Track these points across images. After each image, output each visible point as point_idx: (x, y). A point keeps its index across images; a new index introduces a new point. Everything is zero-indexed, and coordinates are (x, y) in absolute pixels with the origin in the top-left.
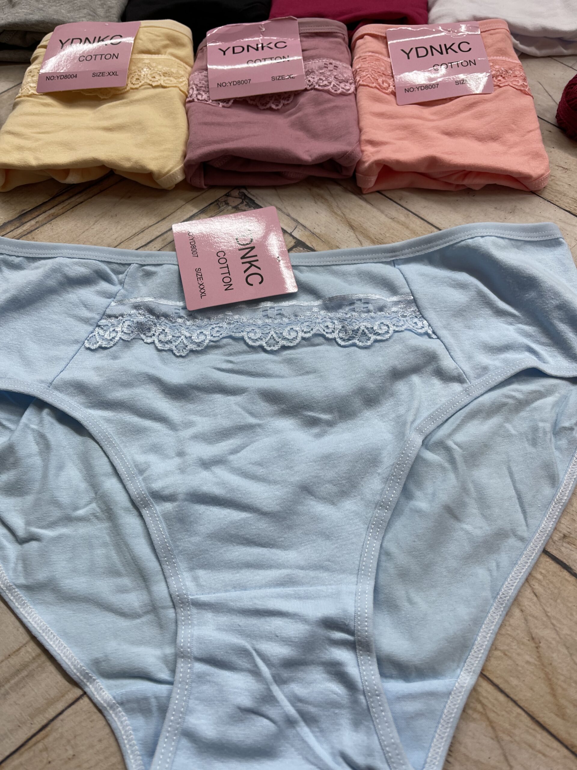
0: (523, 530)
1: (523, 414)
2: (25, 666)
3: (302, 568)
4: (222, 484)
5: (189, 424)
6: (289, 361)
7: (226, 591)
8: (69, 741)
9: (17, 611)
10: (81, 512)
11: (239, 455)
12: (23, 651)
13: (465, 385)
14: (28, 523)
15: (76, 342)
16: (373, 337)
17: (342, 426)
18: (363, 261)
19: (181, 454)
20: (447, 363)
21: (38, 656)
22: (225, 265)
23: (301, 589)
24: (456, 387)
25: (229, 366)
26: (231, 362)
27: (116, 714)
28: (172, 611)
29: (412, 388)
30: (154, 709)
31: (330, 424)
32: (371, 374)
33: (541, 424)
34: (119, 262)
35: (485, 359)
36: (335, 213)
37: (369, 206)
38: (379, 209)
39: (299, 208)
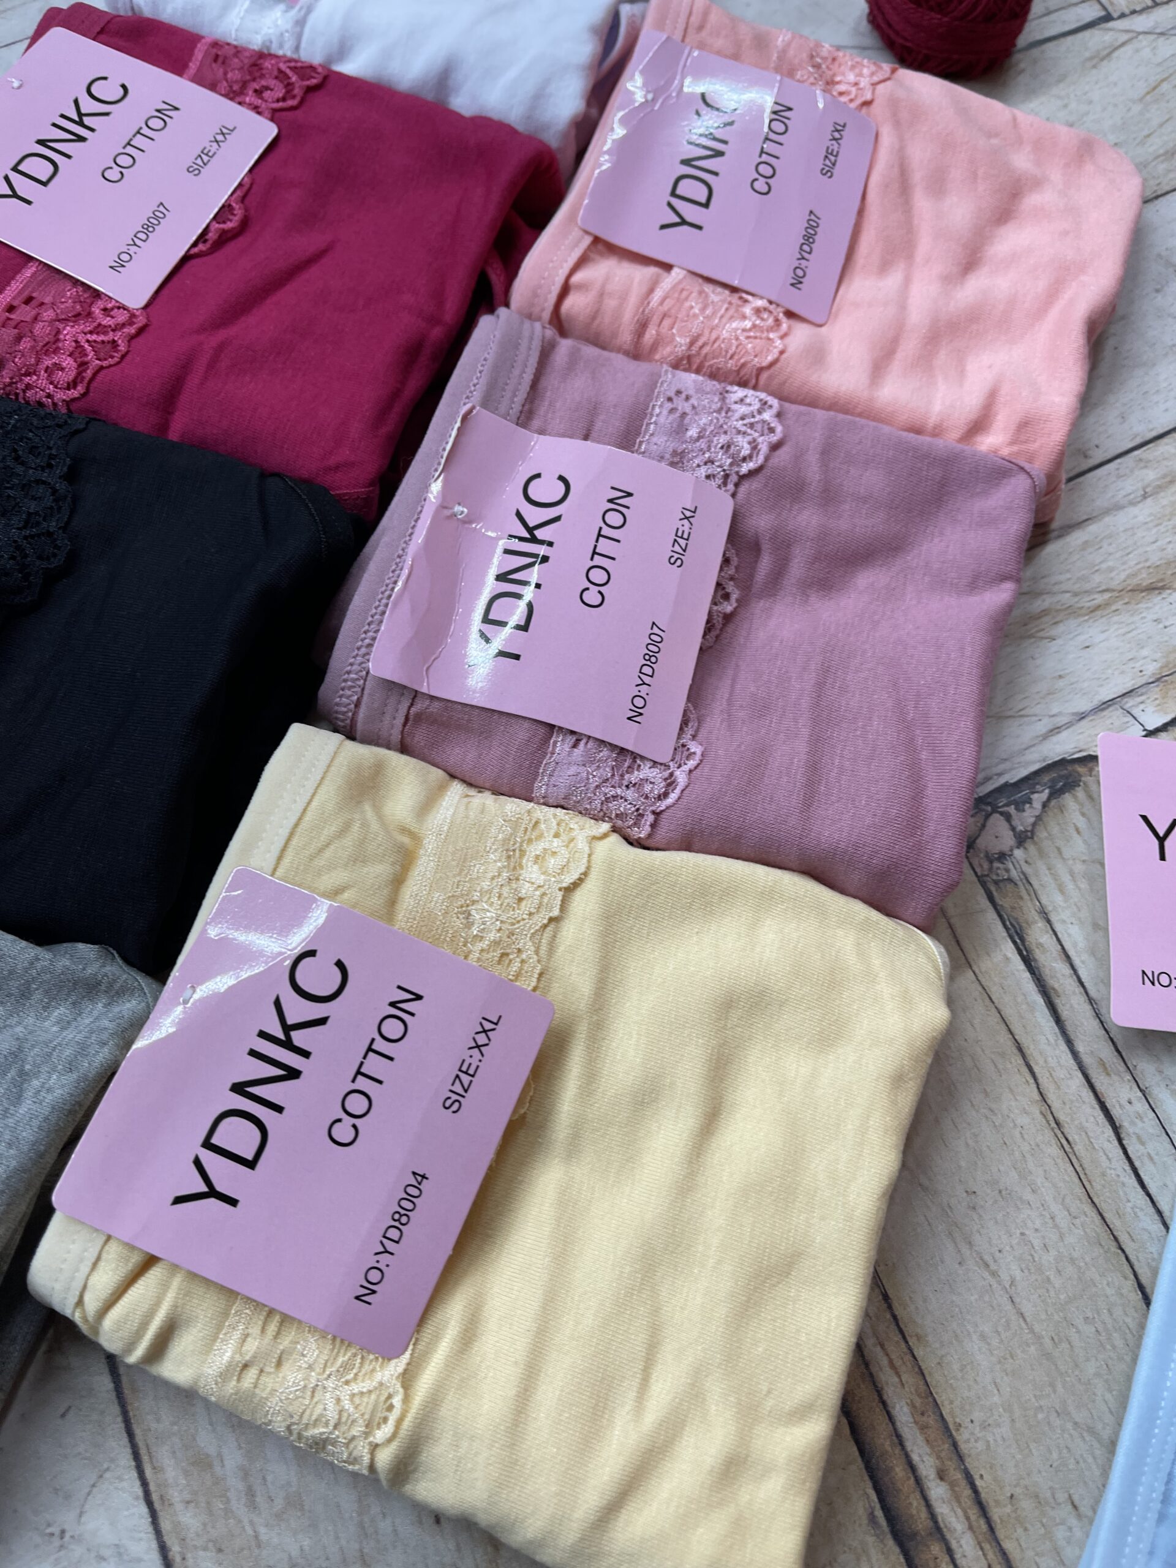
36: (1098, 607)
37: (1093, 528)
38: (1107, 512)
39: (1061, 683)
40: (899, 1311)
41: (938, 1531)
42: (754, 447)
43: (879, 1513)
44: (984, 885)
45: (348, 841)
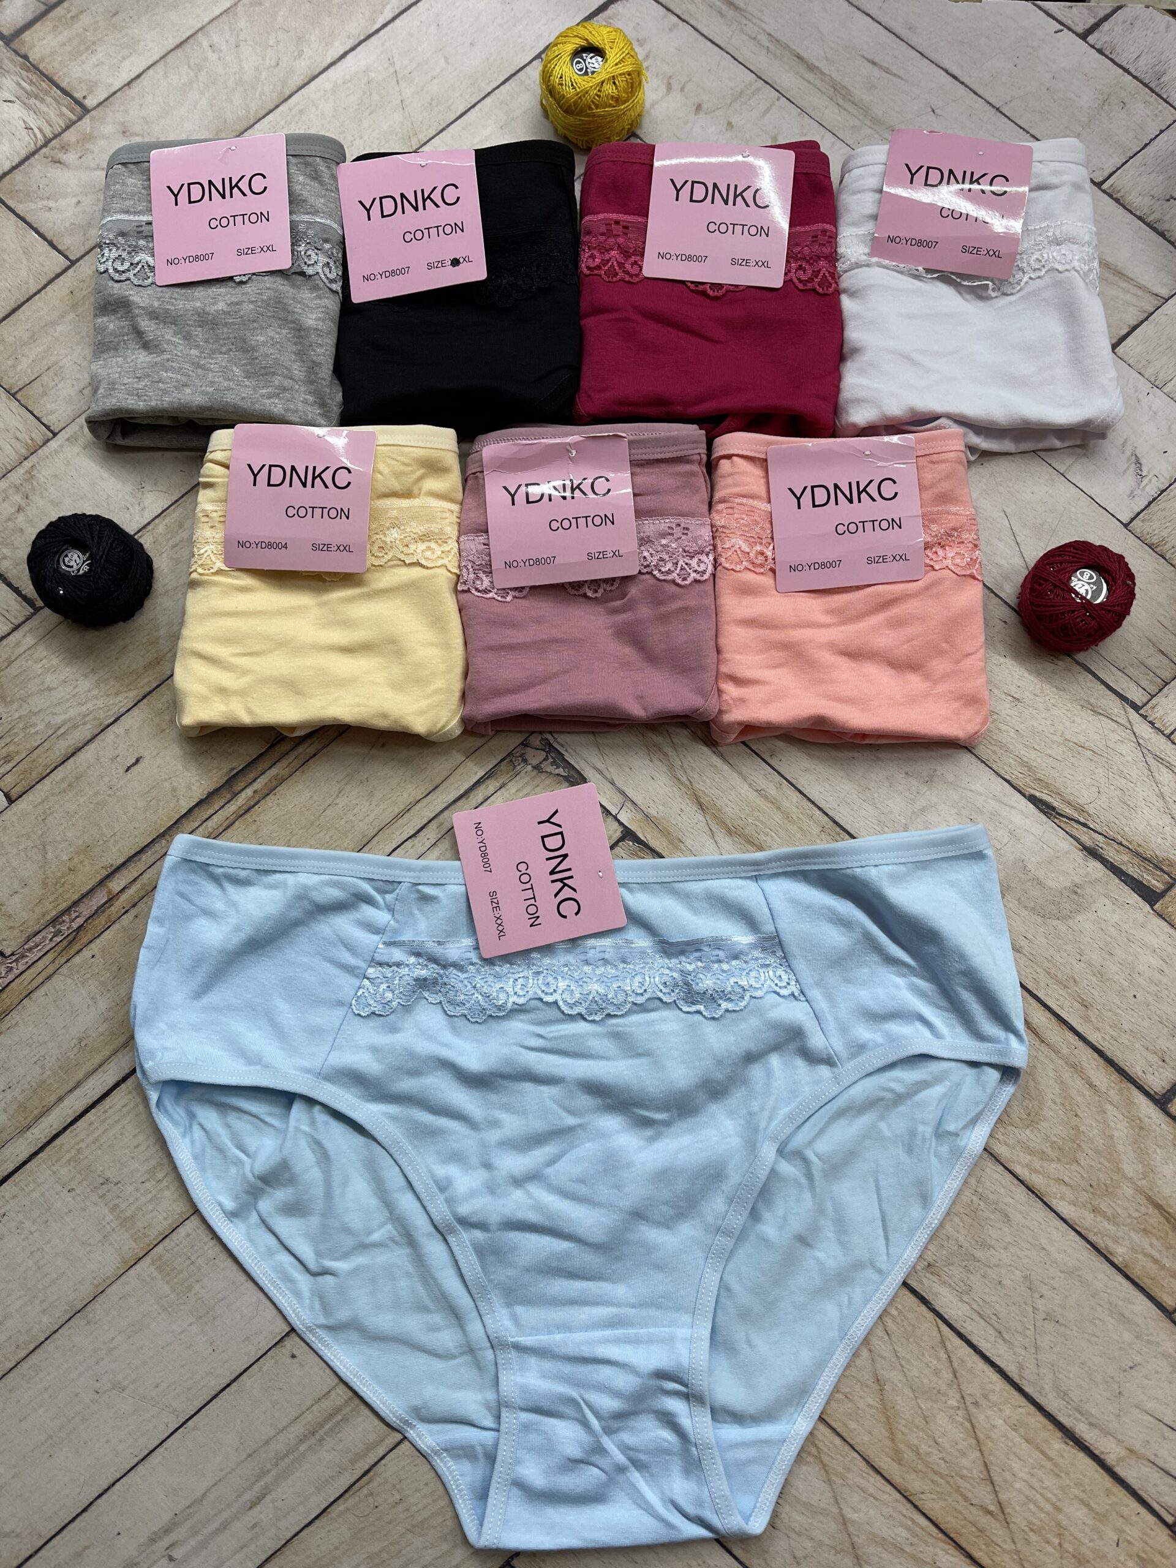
0: (882, 1261)
1: (902, 1109)
2: (338, 1410)
3: (633, 1306)
4: (538, 1208)
5: (495, 1124)
6: (617, 1036)
7: (549, 1333)
8: (394, 1486)
9: (321, 1353)
10: (376, 1237)
11: (556, 1166)
12: (333, 1393)
13: (836, 1070)
14: (319, 1254)
15: (340, 1003)
16: (725, 1005)
17: (680, 1126)
18: (714, 877)
19: (487, 1166)
20: (817, 1041)
21: (351, 1399)
22: (528, 886)
23: (631, 1331)
24: (824, 1071)
25: (540, 1043)
26: (541, 1036)
27: (441, 1460)
28: (490, 1352)
29: (769, 1073)
30: (481, 1456)
31: (667, 1124)
32: (719, 1062)
33: (921, 1128)
34: (384, 878)
35: (864, 1033)
36: (679, 780)
37: (726, 767)
38: (740, 773)
39: (627, 770)
40: (311, 761)
41: (235, 795)
42: (669, 572)
43: (235, 771)
44: (508, 755)
45: (402, 468)
